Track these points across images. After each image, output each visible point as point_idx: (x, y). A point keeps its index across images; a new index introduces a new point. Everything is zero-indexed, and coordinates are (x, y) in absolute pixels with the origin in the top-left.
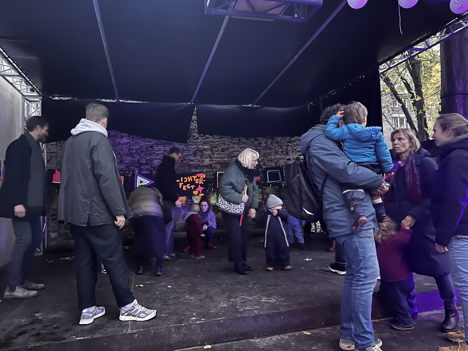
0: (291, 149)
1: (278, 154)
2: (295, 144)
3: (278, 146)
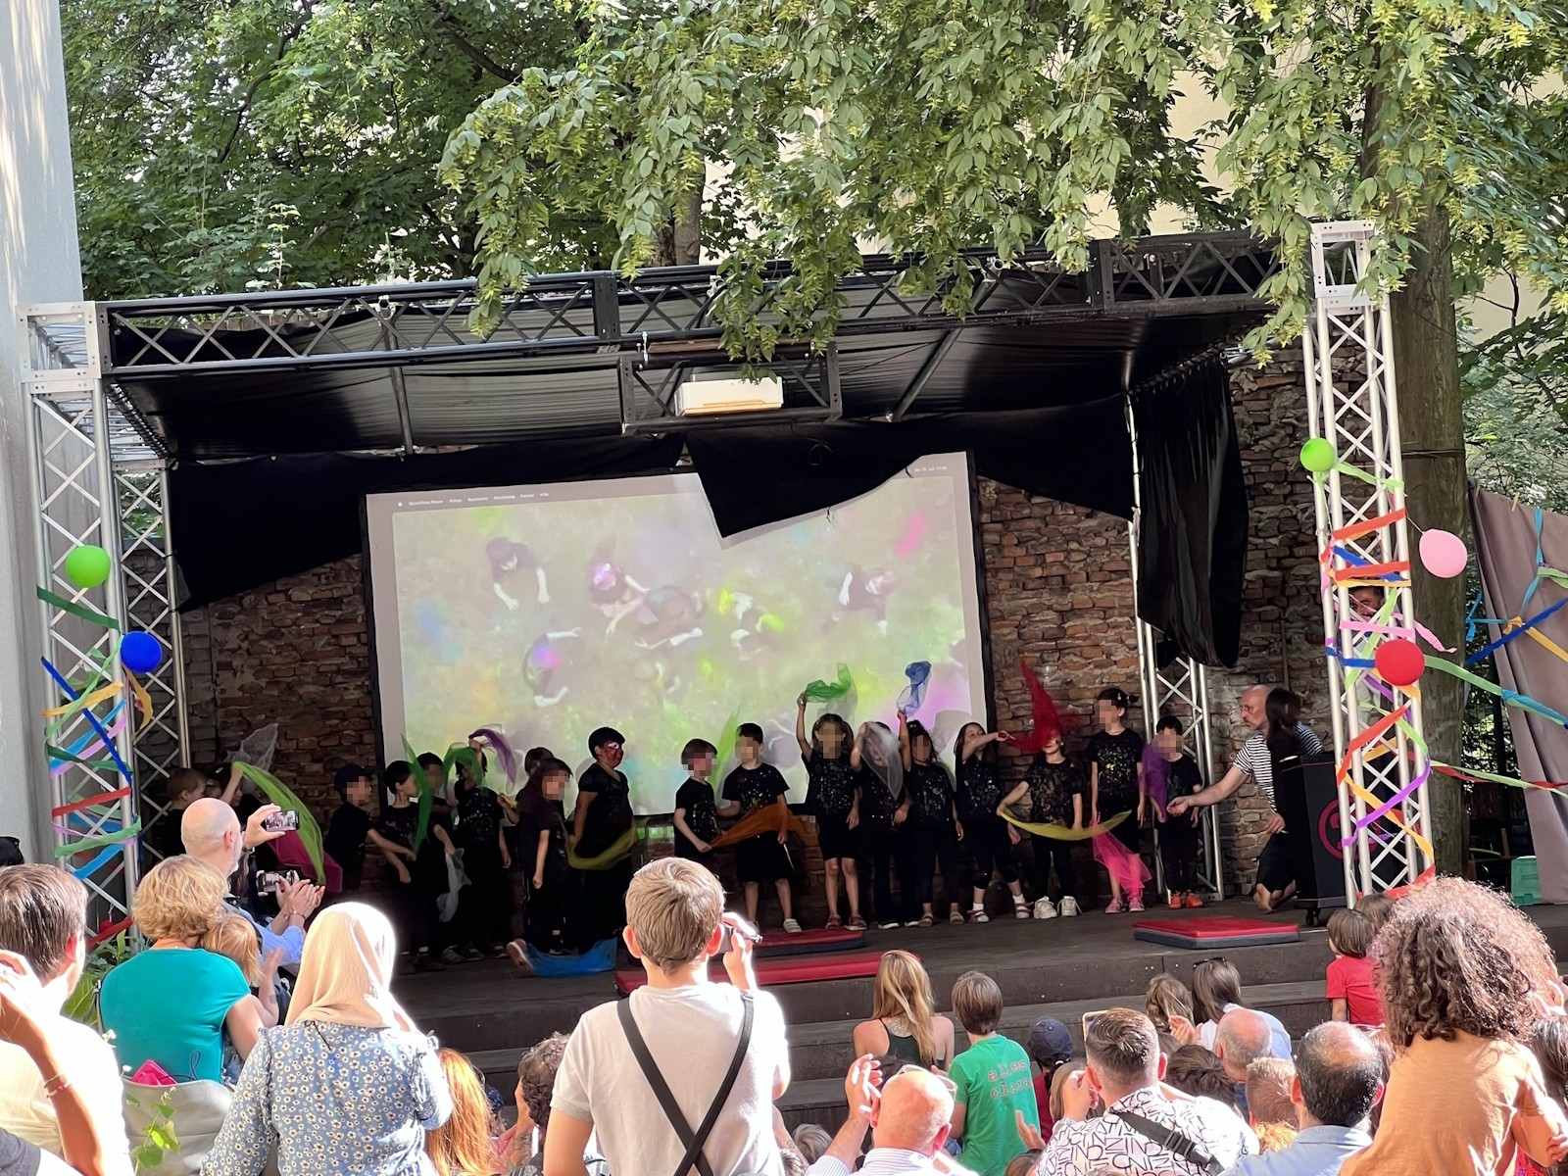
0: (1082, 565)
1: (1031, 585)
2: (1100, 541)
3: (1028, 554)
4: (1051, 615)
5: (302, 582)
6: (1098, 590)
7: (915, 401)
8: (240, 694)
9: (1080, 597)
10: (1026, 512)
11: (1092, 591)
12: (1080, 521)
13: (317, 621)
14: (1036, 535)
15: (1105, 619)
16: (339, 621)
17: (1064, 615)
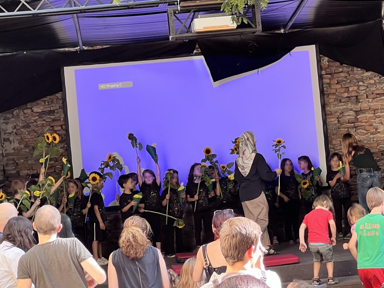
4: (352, 113)
5: (38, 104)
6: (371, 102)
7: (293, 24)
8: (13, 151)
9: (364, 105)
10: (341, 70)
11: (369, 102)
12: (363, 73)
13: (44, 120)
14: (345, 79)
15: (374, 114)
16: (54, 120)
17: (357, 112)
